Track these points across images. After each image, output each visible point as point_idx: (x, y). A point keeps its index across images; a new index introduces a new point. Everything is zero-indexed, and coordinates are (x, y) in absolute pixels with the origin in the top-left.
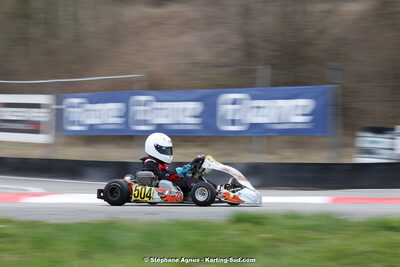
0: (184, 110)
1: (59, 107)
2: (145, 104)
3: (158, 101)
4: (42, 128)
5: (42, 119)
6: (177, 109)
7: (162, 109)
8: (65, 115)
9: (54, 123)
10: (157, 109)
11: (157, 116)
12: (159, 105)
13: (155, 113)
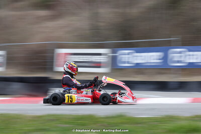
1: (115, 55)
2: (180, 53)
3: (190, 51)
4: (102, 65)
5: (102, 61)
7: (193, 55)
8: (119, 58)
9: (110, 62)
10: (189, 55)
11: (190, 59)
12: (191, 53)
13: (188, 57)
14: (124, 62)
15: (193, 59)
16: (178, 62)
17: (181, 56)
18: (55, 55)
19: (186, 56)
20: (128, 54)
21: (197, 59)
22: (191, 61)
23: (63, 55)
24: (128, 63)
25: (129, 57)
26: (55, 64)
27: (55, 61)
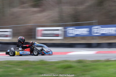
0: (112, 30)
3: (102, 27)
5: (59, 33)
6: (109, 30)
7: (104, 30)
10: (102, 30)
11: (102, 31)
12: (103, 29)
13: (101, 31)
14: (70, 34)
15: (104, 31)
16: (97, 33)
17: (98, 30)
18: (36, 31)
19: (100, 30)
20: (72, 29)
21: (106, 31)
22: (103, 33)
23: (40, 31)
24: (72, 34)
25: (73, 31)
26: (36, 35)
27: (36, 33)
